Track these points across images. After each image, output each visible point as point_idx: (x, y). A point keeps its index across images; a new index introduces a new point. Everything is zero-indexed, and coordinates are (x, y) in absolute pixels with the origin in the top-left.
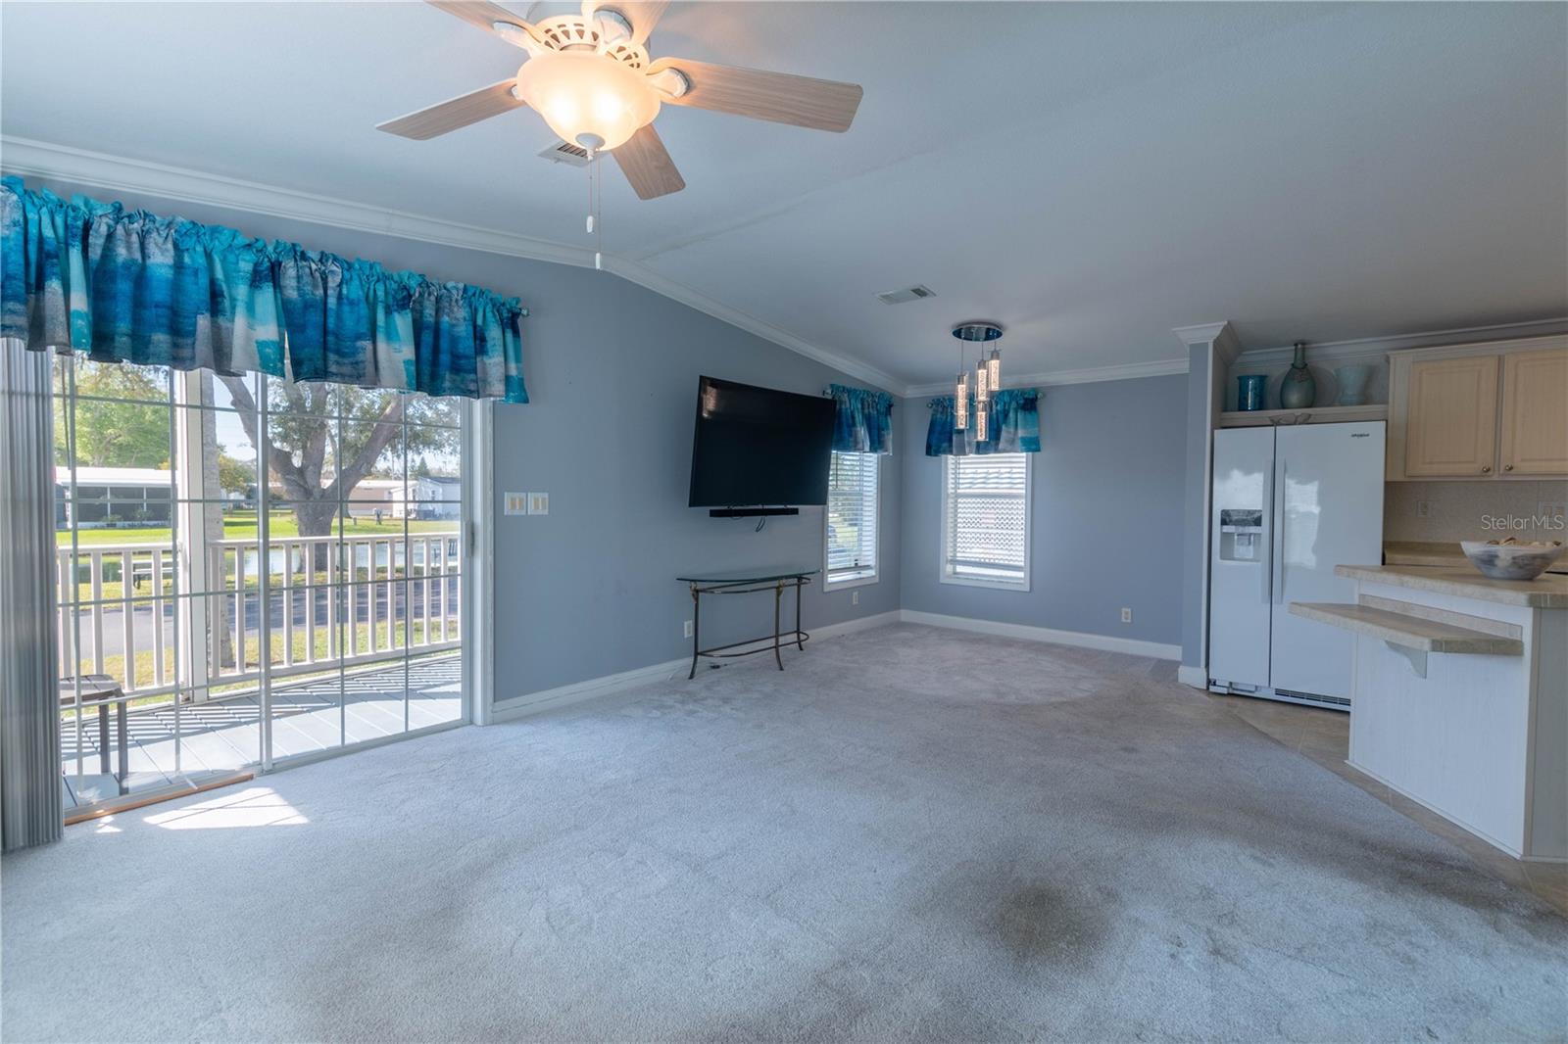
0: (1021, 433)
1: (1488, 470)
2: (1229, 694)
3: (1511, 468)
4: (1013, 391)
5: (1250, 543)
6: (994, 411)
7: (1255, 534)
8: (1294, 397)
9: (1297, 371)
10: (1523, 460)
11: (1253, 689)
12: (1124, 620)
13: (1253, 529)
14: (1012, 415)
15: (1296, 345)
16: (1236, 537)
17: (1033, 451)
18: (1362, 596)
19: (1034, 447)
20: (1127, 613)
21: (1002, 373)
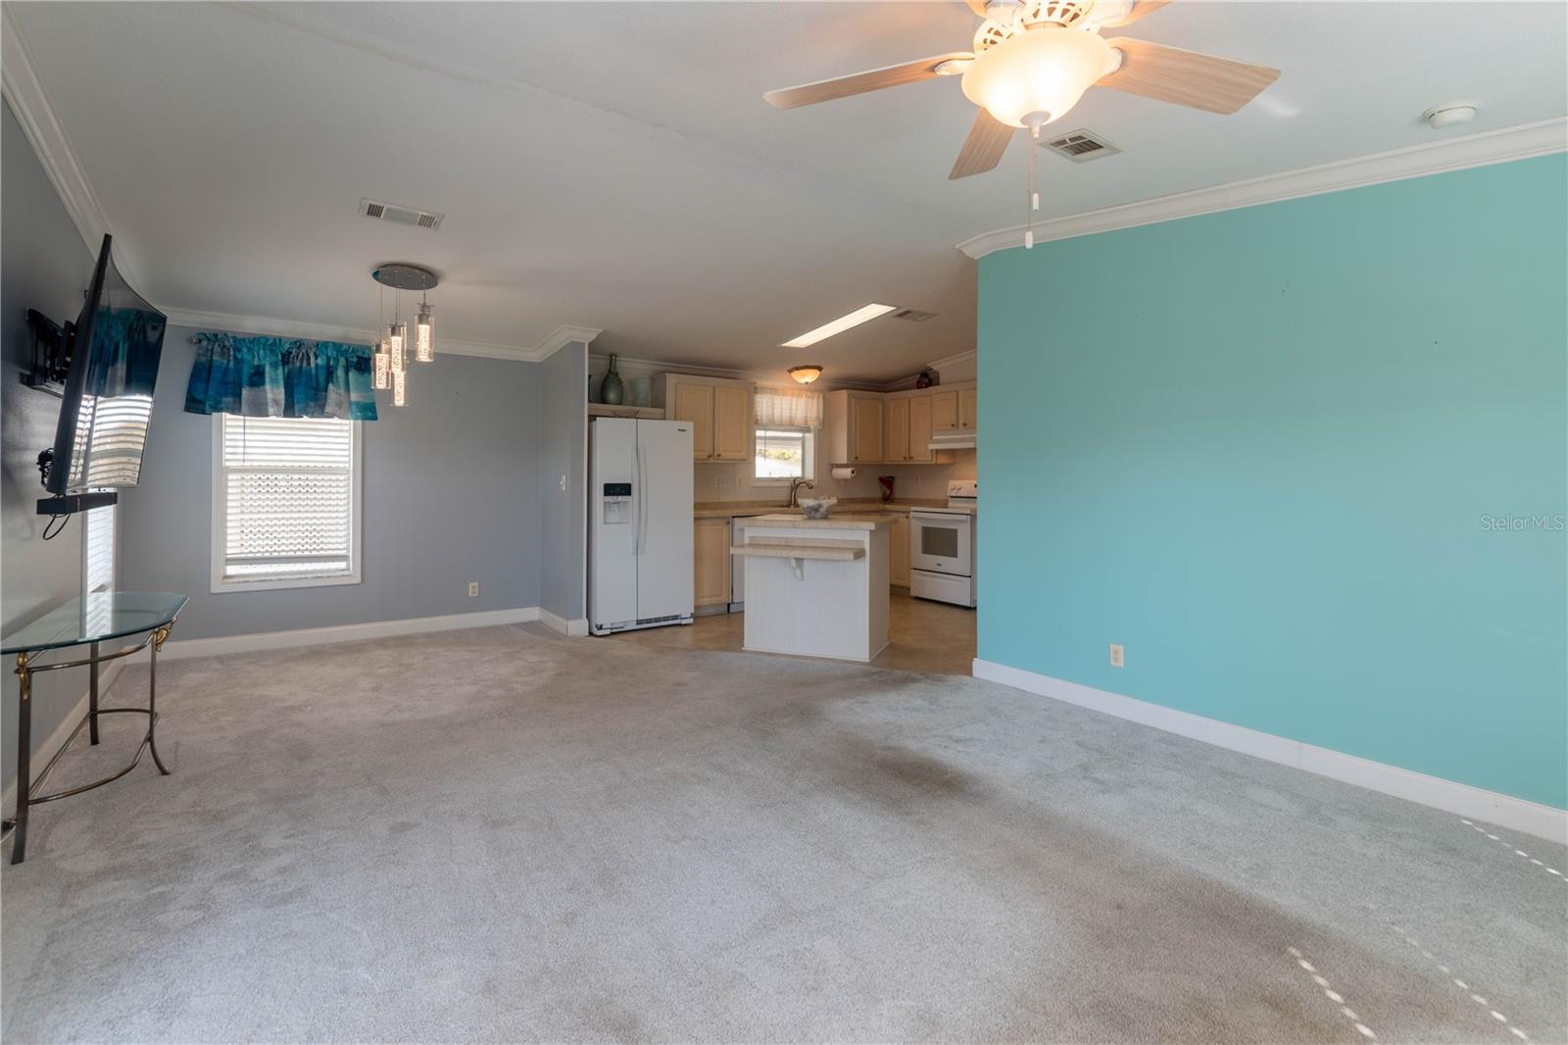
0: (354, 396)
1: (711, 455)
2: (612, 633)
3: (719, 455)
4: (341, 345)
5: (618, 510)
6: (313, 365)
7: (624, 502)
8: (612, 396)
9: (613, 375)
10: (723, 450)
11: (622, 625)
12: (470, 595)
13: (624, 499)
14: (340, 372)
15: (610, 355)
17: (365, 418)
18: (751, 538)
19: (370, 414)
20: (474, 587)
21: (434, 338)
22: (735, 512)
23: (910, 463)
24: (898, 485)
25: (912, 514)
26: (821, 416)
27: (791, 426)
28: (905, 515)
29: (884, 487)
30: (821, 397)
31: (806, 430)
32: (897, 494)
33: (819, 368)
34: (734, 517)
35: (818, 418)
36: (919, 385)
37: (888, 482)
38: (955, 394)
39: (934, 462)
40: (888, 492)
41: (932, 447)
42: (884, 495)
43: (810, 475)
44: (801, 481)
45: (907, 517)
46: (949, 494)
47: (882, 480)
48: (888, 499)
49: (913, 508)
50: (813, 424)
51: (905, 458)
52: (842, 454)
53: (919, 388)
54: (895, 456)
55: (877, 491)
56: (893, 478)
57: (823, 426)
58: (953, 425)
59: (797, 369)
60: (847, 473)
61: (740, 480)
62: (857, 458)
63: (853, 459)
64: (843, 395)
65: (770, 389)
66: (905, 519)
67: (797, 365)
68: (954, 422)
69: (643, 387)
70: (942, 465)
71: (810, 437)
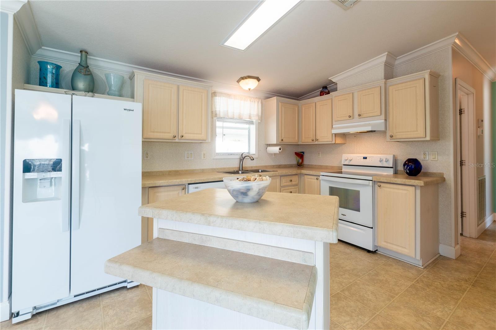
1: (175, 137)
3: (183, 136)
5: (51, 185)
7: (55, 178)
8: (81, 84)
9: (83, 68)
10: (186, 133)
13: (54, 174)
15: (81, 52)
16: (39, 181)
22: (190, 180)
23: (316, 143)
24: (306, 156)
25: (321, 177)
26: (260, 114)
27: (240, 120)
28: (316, 177)
29: (298, 158)
30: (260, 102)
31: (251, 123)
32: (306, 162)
33: (258, 79)
34: (189, 184)
35: (258, 115)
36: (322, 94)
37: (300, 155)
38: (351, 95)
39: (334, 142)
40: (300, 161)
41: (334, 131)
42: (298, 163)
43: (253, 151)
44: (247, 155)
45: (317, 179)
46: (343, 163)
47: (297, 154)
48: (300, 165)
49: (322, 173)
50: (254, 119)
51: (313, 140)
52: (273, 138)
53: (321, 95)
54: (306, 139)
55: (294, 160)
56: (303, 152)
57: (261, 121)
58: (350, 117)
59: (243, 78)
60: (276, 149)
61: (204, 154)
62: (282, 140)
63: (280, 141)
64: (274, 100)
65: (225, 94)
66: (316, 180)
67: (242, 76)
68: (351, 115)
69: (113, 81)
70: (338, 144)
71: (253, 128)
